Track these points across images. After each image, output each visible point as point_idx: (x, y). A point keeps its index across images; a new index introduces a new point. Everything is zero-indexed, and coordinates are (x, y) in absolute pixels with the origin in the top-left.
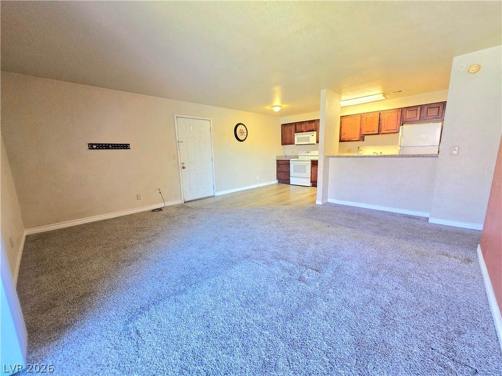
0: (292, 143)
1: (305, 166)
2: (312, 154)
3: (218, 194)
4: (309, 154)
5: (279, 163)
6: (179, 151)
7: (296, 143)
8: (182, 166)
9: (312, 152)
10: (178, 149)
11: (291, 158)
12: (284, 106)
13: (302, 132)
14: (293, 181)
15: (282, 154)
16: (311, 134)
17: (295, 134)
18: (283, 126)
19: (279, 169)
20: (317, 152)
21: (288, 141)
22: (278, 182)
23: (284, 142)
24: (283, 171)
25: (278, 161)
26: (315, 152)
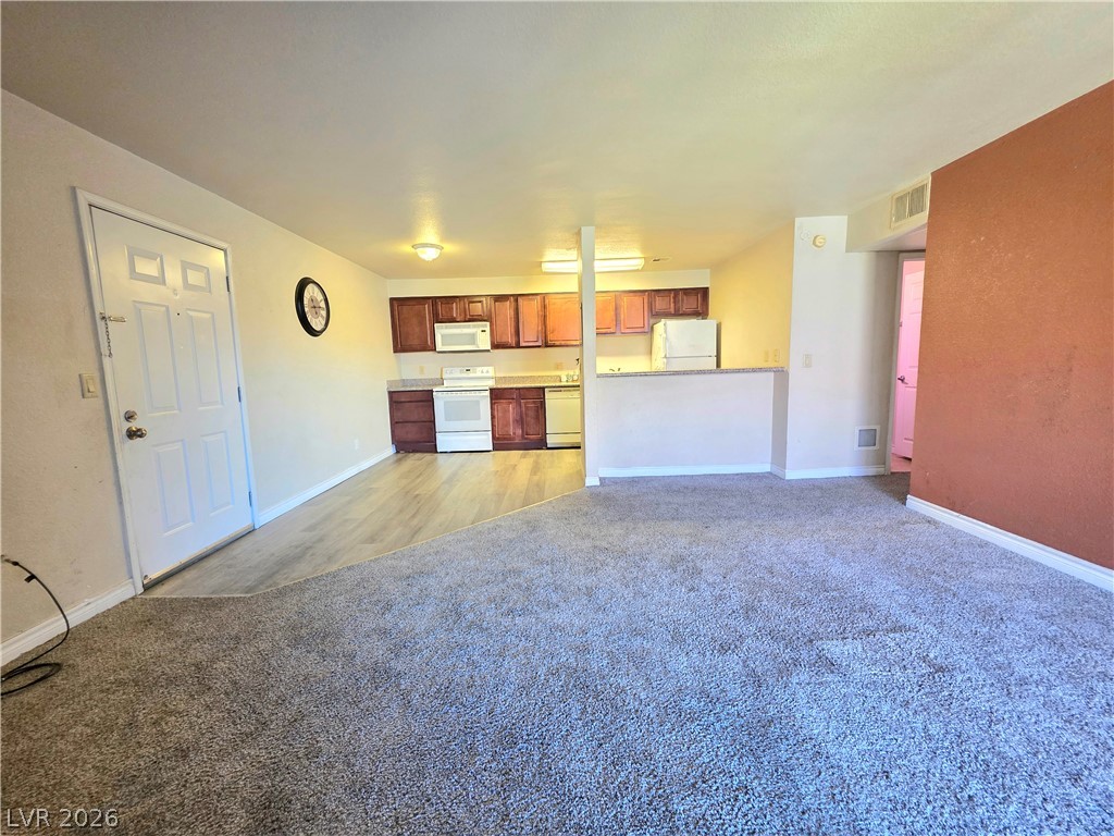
0: (430, 347)
1: (478, 402)
2: (479, 374)
3: (265, 517)
4: (471, 375)
5: (397, 400)
6: (106, 361)
7: (439, 347)
8: (127, 425)
9: (479, 369)
10: (105, 350)
11: (436, 385)
12: (449, 248)
13: (453, 320)
14: (443, 442)
15: (397, 377)
16: (479, 327)
17: (436, 325)
18: (397, 304)
19: (398, 415)
20: (491, 369)
21: (415, 342)
22: (398, 452)
23: (401, 345)
24: (412, 419)
25: (391, 394)
26: (485, 369)
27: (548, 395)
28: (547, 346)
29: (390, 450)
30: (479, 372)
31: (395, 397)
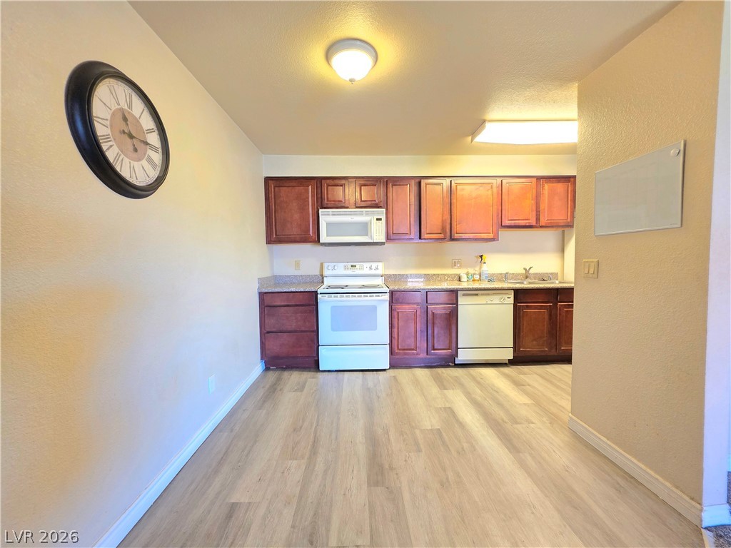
0: (312, 237)
1: (374, 308)
2: (366, 271)
4: (358, 272)
5: (269, 303)
7: (323, 238)
9: (367, 265)
11: (320, 285)
13: (341, 205)
14: (327, 358)
15: (267, 274)
16: (373, 214)
17: (321, 211)
18: (273, 184)
19: (271, 322)
20: (381, 265)
21: (294, 231)
22: (267, 369)
23: (276, 233)
24: (289, 328)
25: (262, 295)
26: (374, 265)
27: (461, 300)
28: (452, 239)
29: (259, 368)
30: (365, 268)
31: (268, 300)
